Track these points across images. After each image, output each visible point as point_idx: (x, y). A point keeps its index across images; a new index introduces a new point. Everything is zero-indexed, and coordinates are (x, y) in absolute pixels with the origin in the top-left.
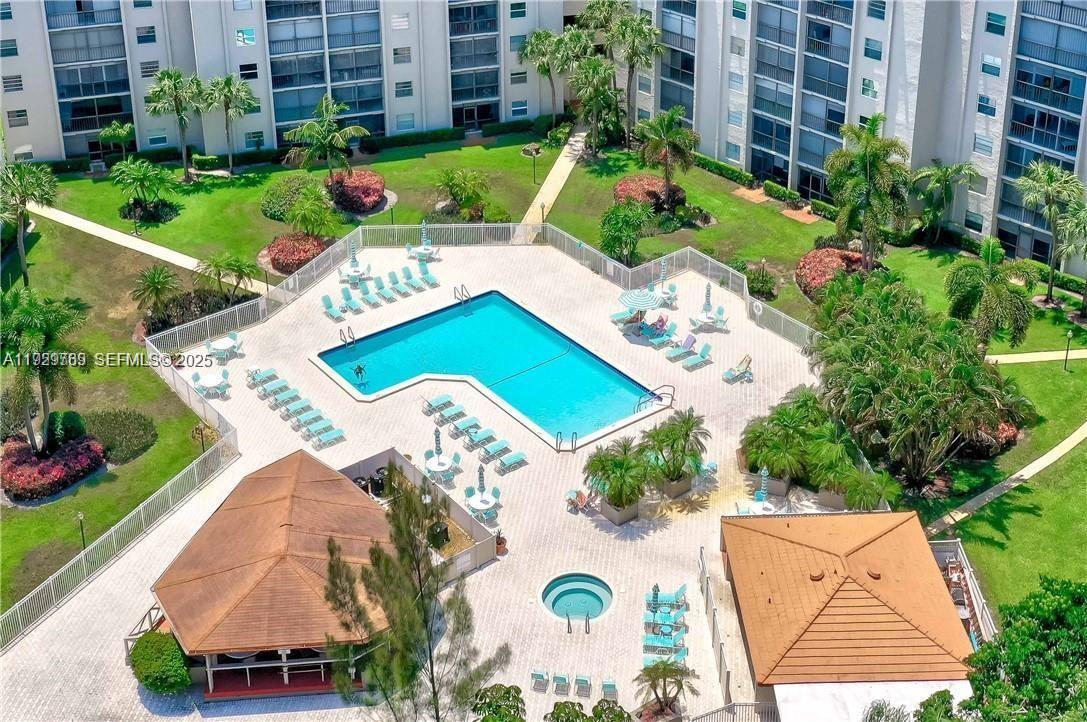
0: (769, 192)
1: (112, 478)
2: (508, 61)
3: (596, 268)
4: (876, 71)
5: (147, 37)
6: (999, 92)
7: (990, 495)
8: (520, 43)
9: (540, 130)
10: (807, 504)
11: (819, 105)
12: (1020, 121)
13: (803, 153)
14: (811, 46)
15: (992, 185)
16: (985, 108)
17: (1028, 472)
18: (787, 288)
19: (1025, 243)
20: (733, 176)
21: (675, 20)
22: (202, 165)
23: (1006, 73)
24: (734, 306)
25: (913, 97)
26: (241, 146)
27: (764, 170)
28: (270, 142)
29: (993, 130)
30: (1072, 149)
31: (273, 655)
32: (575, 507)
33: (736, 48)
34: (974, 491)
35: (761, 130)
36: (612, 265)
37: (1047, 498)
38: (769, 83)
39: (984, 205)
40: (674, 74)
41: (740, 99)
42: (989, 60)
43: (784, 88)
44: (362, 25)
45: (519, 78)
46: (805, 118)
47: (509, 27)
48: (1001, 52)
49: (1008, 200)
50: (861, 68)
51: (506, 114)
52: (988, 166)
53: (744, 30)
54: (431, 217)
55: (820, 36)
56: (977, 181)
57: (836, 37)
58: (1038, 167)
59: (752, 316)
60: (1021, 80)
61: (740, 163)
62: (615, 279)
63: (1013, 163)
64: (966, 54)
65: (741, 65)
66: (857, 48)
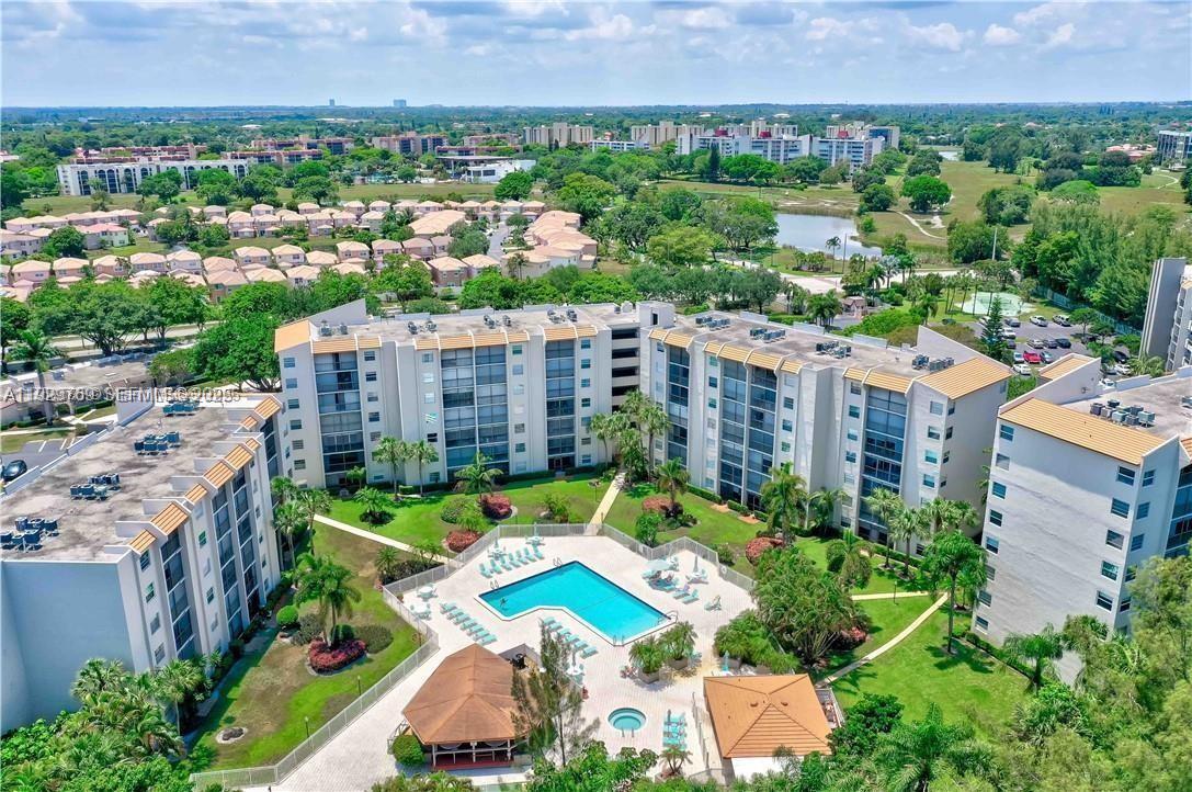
0: (730, 507)
1: (370, 660)
2: (580, 432)
3: (633, 548)
4: (790, 437)
5: (375, 418)
6: (857, 448)
7: (850, 668)
8: (587, 421)
9: (598, 471)
10: (751, 672)
11: (758, 456)
12: (869, 466)
13: (750, 484)
14: (753, 423)
15: (855, 501)
16: (851, 459)
17: (871, 656)
18: (740, 559)
19: (874, 534)
20: (710, 498)
21: (677, 408)
22: (405, 492)
23: (860, 438)
24: (711, 569)
25: (810, 453)
26: (427, 481)
27: (727, 494)
28: (444, 478)
29: (855, 471)
30: (897, 481)
31: (466, 745)
32: (624, 675)
33: (711, 424)
34: (841, 667)
35: (725, 471)
36: (641, 546)
37: (881, 669)
38: (730, 444)
39: (851, 513)
40: (676, 439)
41: (713, 454)
42: (852, 432)
43: (738, 447)
44: (497, 411)
45: (586, 441)
46: (750, 464)
47: (581, 412)
48: (858, 427)
49: (863, 510)
50: (781, 436)
51: (578, 463)
52: (853, 491)
53: (715, 414)
54: (540, 520)
55: (757, 418)
56: (847, 499)
57: (766, 417)
58: (878, 491)
59: (721, 575)
60: (869, 443)
61: (714, 490)
62: (644, 554)
63: (866, 488)
64: (839, 428)
65: (714, 434)
66: (779, 426)
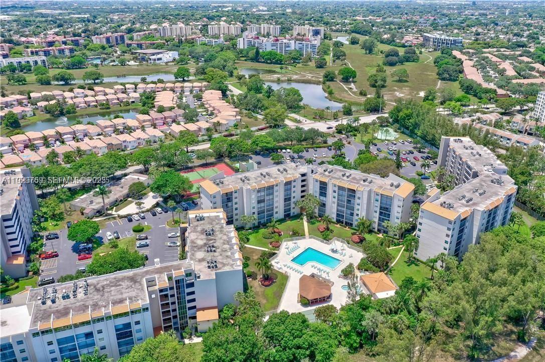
0: (340, 225)
1: (276, 282)
2: (293, 205)
3: (322, 242)
4: (359, 207)
5: (236, 209)
6: (378, 210)
7: (389, 269)
8: (294, 202)
9: (298, 216)
10: (367, 273)
11: (349, 212)
12: (381, 213)
13: (346, 219)
14: (347, 203)
15: (377, 223)
16: (376, 212)
17: (392, 265)
18: (350, 242)
19: (382, 231)
20: (333, 223)
21: (322, 198)
22: (247, 230)
23: (379, 207)
24: (345, 246)
25: (365, 211)
26: (253, 226)
27: (338, 221)
28: (256, 224)
29: (377, 215)
30: (389, 217)
32: (339, 277)
33: (334, 203)
34: (387, 268)
35: (338, 215)
36: (325, 241)
37: (395, 268)
38: (340, 208)
39: (376, 226)
40: (321, 206)
41: (335, 211)
42: (376, 205)
43: (343, 209)
44: (271, 203)
45: (294, 208)
46: (346, 213)
47: (293, 200)
48: (378, 204)
49: (379, 225)
50: (356, 207)
51: (292, 215)
52: (376, 220)
53: (336, 200)
55: (349, 201)
56: (375, 222)
57: (352, 202)
58: (385, 221)
59: (348, 247)
60: (381, 208)
61: (335, 220)
62: (326, 243)
63: (380, 219)
64: (372, 204)
65: (335, 206)
66: (356, 204)
